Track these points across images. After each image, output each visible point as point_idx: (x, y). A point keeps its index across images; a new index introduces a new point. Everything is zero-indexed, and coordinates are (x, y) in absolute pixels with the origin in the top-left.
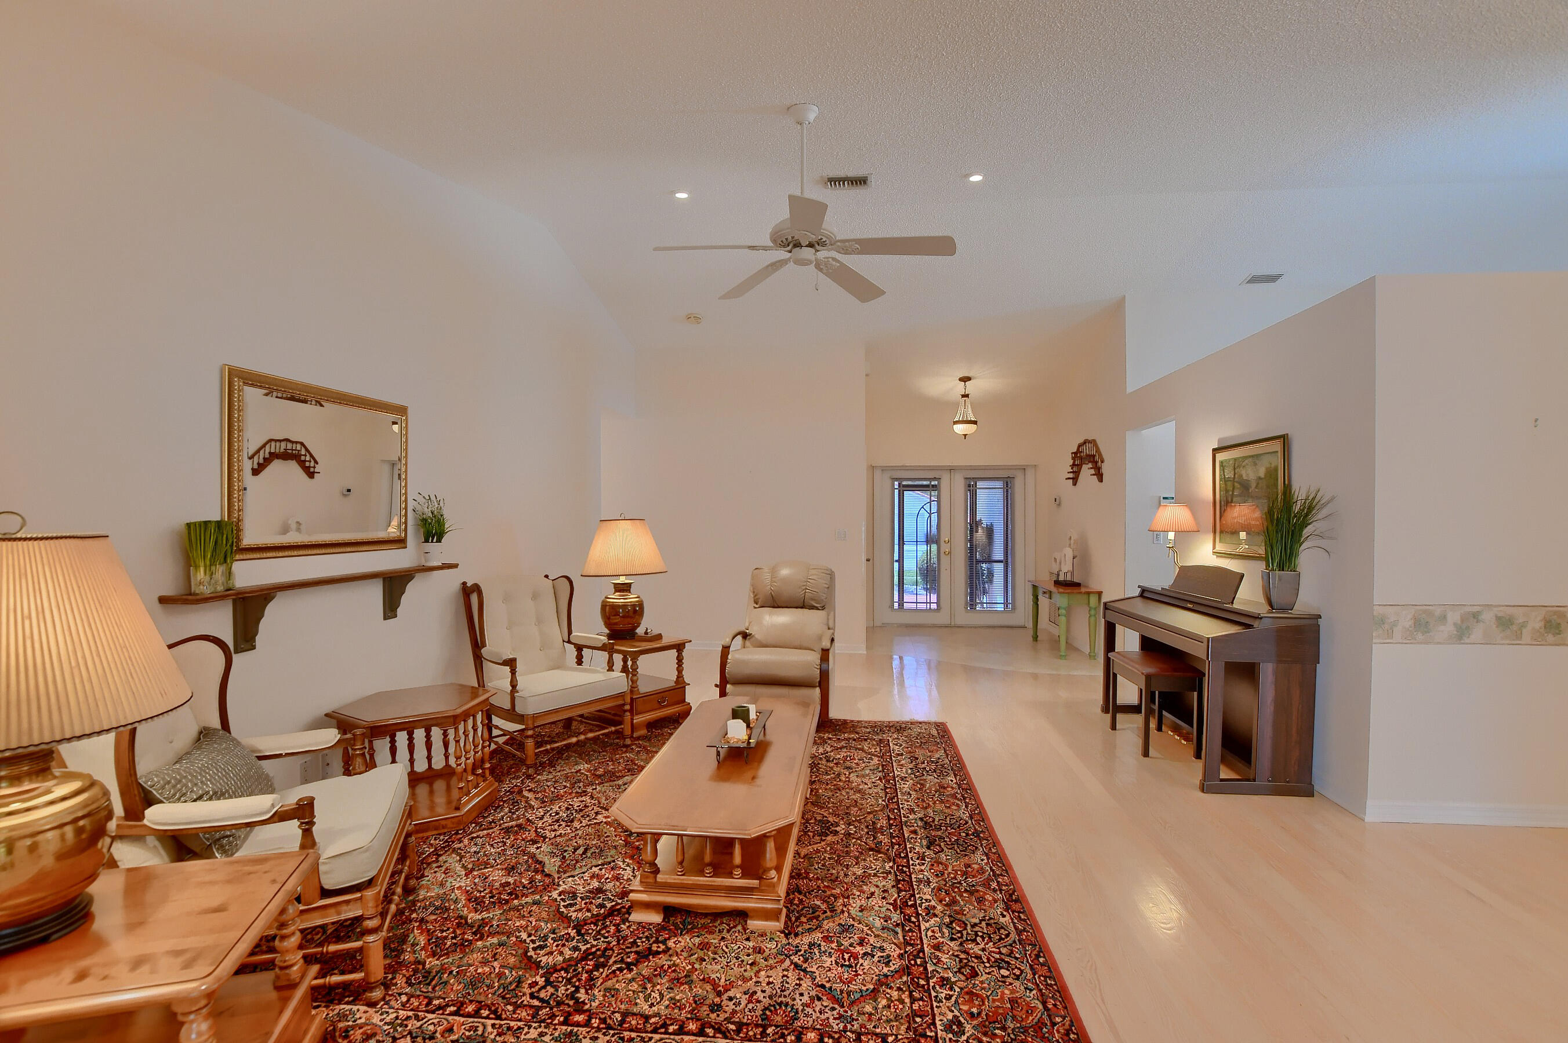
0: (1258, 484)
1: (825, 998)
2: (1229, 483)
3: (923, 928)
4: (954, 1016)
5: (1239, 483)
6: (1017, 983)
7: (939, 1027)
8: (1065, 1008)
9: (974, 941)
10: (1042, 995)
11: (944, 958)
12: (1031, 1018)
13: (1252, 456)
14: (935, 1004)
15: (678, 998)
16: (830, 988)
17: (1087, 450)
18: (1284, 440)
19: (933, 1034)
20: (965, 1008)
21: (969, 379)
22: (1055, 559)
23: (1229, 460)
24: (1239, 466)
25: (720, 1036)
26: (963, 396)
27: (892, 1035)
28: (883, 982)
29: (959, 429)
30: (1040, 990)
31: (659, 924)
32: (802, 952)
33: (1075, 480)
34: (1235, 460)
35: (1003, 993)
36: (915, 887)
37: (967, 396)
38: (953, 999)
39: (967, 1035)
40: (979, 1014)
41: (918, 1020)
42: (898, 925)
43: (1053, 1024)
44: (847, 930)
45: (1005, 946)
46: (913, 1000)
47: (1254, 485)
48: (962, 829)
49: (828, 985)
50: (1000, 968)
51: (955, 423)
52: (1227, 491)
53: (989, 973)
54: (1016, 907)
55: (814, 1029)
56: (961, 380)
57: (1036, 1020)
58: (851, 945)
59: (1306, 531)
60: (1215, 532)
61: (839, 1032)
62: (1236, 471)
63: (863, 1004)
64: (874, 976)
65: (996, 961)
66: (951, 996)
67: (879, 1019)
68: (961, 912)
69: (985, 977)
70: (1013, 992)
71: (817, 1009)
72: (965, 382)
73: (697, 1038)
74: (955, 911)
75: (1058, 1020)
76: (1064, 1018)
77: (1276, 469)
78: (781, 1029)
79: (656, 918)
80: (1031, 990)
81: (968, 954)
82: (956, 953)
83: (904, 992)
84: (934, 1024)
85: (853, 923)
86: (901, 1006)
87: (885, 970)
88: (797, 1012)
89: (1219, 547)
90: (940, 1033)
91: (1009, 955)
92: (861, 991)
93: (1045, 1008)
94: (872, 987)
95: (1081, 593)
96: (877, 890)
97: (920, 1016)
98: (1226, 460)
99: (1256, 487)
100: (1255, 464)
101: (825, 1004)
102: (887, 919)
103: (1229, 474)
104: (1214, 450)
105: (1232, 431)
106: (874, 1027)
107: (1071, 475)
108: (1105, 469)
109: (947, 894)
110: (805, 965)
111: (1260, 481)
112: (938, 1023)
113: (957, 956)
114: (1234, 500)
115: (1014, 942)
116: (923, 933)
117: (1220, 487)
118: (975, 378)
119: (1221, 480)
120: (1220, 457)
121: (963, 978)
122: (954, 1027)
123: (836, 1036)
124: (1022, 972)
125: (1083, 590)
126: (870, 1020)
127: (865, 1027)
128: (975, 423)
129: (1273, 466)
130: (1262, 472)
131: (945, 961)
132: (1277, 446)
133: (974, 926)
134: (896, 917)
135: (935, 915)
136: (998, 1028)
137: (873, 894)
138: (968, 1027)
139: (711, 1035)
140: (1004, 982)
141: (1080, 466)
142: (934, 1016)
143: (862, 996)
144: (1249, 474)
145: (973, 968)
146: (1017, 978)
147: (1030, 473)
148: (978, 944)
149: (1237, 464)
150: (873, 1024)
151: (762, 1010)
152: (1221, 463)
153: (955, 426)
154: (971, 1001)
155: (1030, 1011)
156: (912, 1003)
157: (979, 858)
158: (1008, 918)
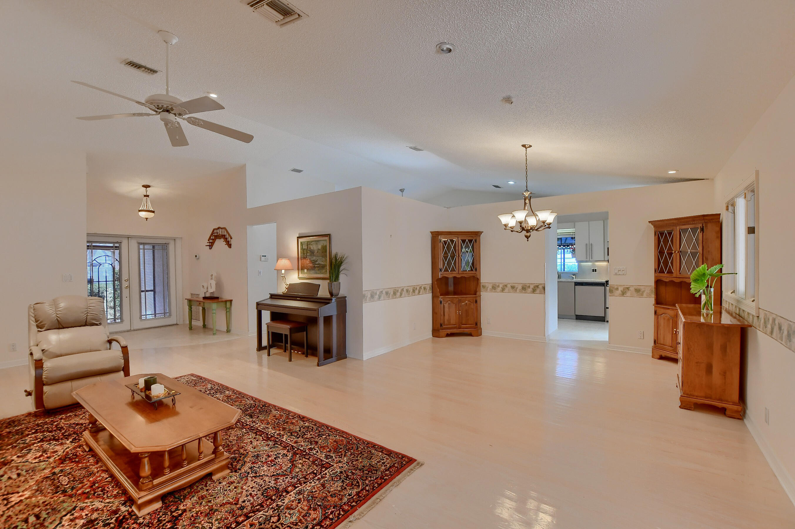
0: (318, 251)
1: (279, 477)
2: (305, 251)
3: (284, 441)
4: (325, 455)
5: (310, 251)
6: (330, 437)
7: (325, 460)
8: (349, 435)
9: (305, 434)
10: (340, 435)
11: (302, 444)
12: (344, 442)
13: (316, 241)
14: (315, 456)
15: (219, 517)
16: (277, 474)
17: (220, 232)
18: (329, 235)
19: (325, 462)
20: (325, 451)
21: (149, 186)
22: (203, 286)
23: (305, 242)
24: (309, 244)
25: (257, 512)
26: (145, 196)
27: (314, 470)
28: (292, 461)
29: (143, 214)
30: (338, 435)
31: (162, 507)
32: (251, 472)
33: (211, 246)
34: (308, 242)
35: (330, 442)
36: (265, 431)
37: (148, 196)
38: (319, 451)
39: (334, 456)
40: (330, 450)
41: (316, 462)
42: (274, 445)
43: (351, 440)
44: (258, 456)
45: (316, 431)
46: (308, 459)
47: (316, 252)
48: (257, 407)
49: (275, 474)
50: (322, 436)
51: (140, 211)
52: (304, 254)
53: (320, 439)
54: (305, 419)
55: (289, 486)
56: (144, 186)
57: (346, 442)
58: (266, 459)
59: (342, 268)
60: (298, 269)
61: (298, 481)
62: (308, 246)
63: (294, 471)
64: (287, 461)
65: (318, 435)
66: (317, 451)
67: (305, 470)
68: (290, 430)
69: (320, 441)
70: (332, 439)
71: (281, 481)
72: (146, 188)
73: (250, 519)
74: (288, 430)
75: (351, 438)
76: (351, 437)
77: (326, 246)
78: (277, 494)
79: (158, 505)
80: (336, 436)
81: (308, 438)
82: (304, 441)
83: (302, 459)
84: (322, 460)
85: (257, 453)
86: (307, 463)
87: (288, 458)
88: (276, 487)
89: (301, 276)
90: (326, 461)
91: (320, 432)
92: (289, 468)
93: (345, 438)
94: (291, 464)
95: (219, 302)
96: (251, 439)
97: (316, 461)
98: (303, 242)
99: (317, 252)
100: (317, 244)
101: (282, 478)
102: (268, 445)
103: (305, 247)
104: (298, 237)
105: (305, 231)
106: (306, 473)
107: (208, 244)
108: (233, 242)
109: (279, 427)
110: (258, 475)
111: (319, 251)
112: (323, 459)
113: (305, 441)
114: (307, 257)
115: (317, 428)
116: (286, 441)
117: (301, 252)
118: (153, 187)
119: (301, 249)
120: (301, 240)
121: (315, 445)
122: (328, 457)
123: (298, 482)
124: (328, 434)
125: (220, 300)
126: (302, 472)
127: (304, 475)
128: (153, 212)
129: (324, 245)
130: (320, 247)
131: (303, 444)
132: (327, 238)
133: (300, 431)
134: (271, 443)
135: (283, 435)
136: (340, 450)
137: (251, 441)
138: (332, 455)
139: (253, 515)
140: (327, 439)
141: (214, 240)
142: (319, 458)
143: (291, 469)
144: (314, 247)
145: (314, 441)
146: (329, 436)
147: (178, 242)
148: (307, 435)
149: (308, 243)
150: (305, 472)
151: (262, 495)
152: (301, 243)
153: (140, 213)
154: (324, 449)
155: (342, 441)
156: (309, 460)
157: (274, 412)
158: (307, 424)
